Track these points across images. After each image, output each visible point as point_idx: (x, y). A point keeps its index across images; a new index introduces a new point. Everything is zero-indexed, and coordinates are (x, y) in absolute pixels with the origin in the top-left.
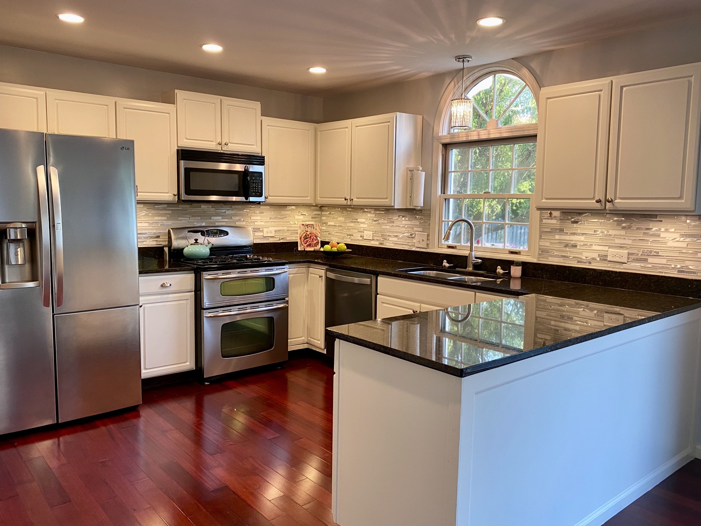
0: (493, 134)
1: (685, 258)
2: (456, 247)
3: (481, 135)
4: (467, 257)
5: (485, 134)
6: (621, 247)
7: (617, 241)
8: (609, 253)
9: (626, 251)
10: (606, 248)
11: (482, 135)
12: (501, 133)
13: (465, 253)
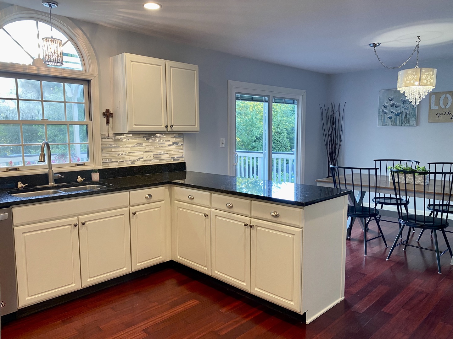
0: (54, 72)
1: (175, 154)
2: (18, 169)
3: (41, 71)
4: (47, 174)
5: (45, 71)
6: (149, 152)
7: (147, 149)
8: (144, 155)
9: (152, 154)
10: (142, 153)
11: (43, 71)
12: (61, 73)
13: (46, 171)
